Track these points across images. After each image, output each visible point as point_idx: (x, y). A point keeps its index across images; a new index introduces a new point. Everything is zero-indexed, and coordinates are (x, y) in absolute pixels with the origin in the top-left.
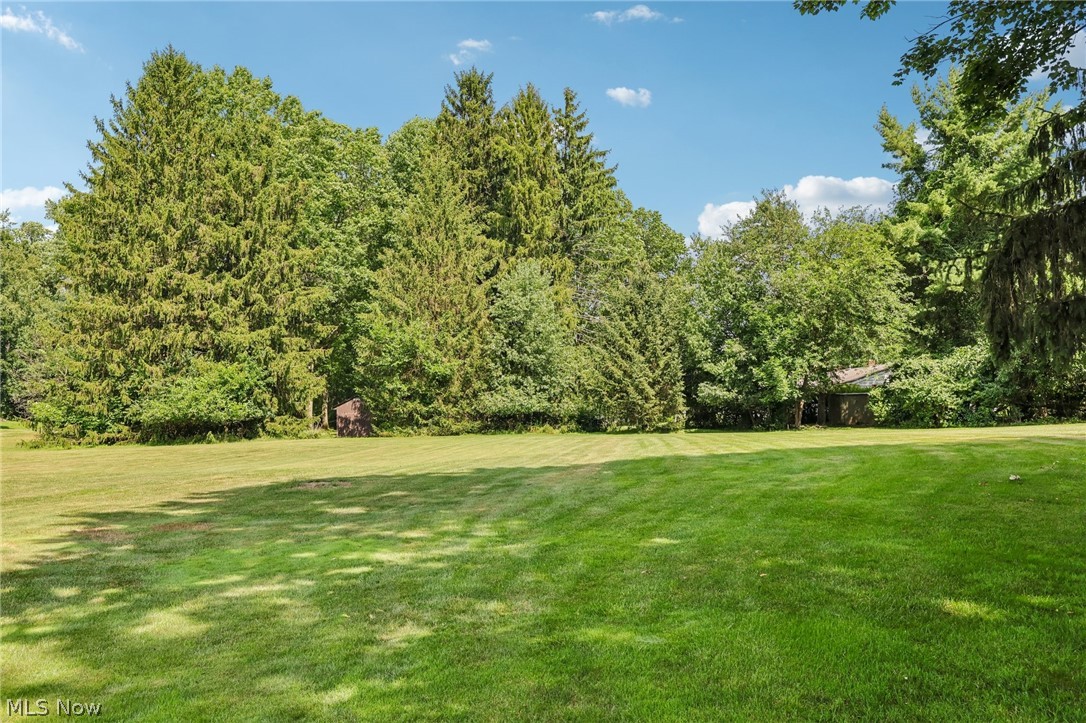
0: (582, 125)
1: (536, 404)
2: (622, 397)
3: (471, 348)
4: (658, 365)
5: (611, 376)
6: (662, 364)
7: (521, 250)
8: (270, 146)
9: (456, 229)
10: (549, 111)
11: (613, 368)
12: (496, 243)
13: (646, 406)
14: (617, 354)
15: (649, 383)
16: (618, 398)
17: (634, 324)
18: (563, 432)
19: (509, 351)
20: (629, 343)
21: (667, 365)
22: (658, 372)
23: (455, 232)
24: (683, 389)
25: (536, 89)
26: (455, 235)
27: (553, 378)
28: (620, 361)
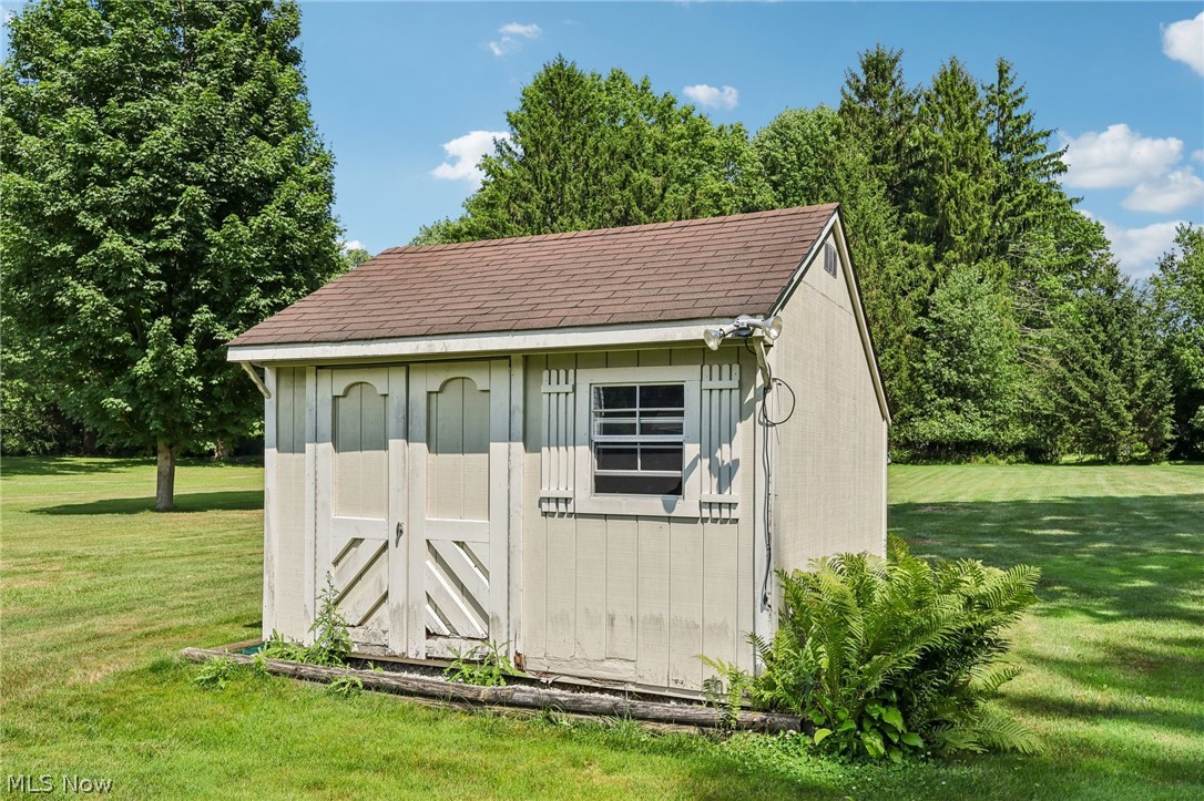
0: (1020, 101)
1: (978, 430)
2: (1089, 423)
3: (897, 368)
4: (1135, 385)
5: (1074, 398)
6: (1140, 383)
7: (951, 255)
8: (665, 154)
9: (878, 235)
10: (979, 89)
11: (1077, 389)
12: (921, 249)
13: (1122, 433)
14: (1083, 372)
15: (1126, 406)
16: (1083, 424)
17: (1102, 337)
18: (1010, 463)
19: (945, 371)
20: (1096, 359)
21: (1149, 386)
22: (1137, 393)
23: (876, 237)
24: (1172, 413)
25: (961, 62)
26: (876, 242)
27: (998, 403)
28: (1086, 380)
